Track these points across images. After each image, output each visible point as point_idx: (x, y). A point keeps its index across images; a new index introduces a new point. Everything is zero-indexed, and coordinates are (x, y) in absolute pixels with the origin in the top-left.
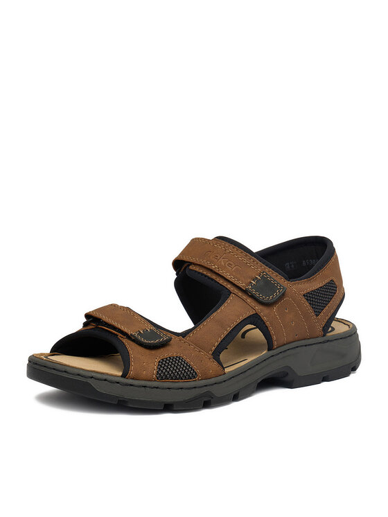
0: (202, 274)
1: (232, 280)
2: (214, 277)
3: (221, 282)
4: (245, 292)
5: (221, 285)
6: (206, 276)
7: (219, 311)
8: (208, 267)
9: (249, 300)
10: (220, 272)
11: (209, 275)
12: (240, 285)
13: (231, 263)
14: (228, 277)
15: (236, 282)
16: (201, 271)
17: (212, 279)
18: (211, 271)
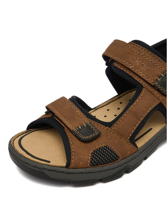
0: (123, 72)
1: (144, 78)
2: (131, 74)
3: (136, 78)
4: (154, 87)
5: (136, 80)
6: (126, 73)
7: (135, 104)
8: (127, 67)
9: (156, 92)
10: (136, 71)
11: (128, 72)
12: (149, 82)
13: (143, 63)
14: (141, 75)
15: (147, 79)
16: (122, 69)
17: (130, 76)
18: (130, 69)
